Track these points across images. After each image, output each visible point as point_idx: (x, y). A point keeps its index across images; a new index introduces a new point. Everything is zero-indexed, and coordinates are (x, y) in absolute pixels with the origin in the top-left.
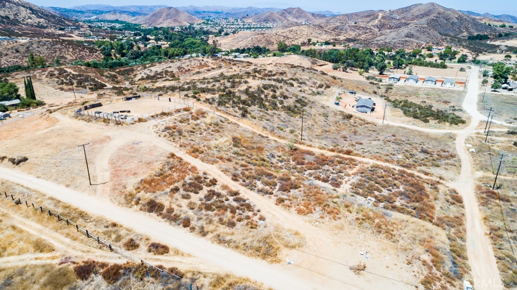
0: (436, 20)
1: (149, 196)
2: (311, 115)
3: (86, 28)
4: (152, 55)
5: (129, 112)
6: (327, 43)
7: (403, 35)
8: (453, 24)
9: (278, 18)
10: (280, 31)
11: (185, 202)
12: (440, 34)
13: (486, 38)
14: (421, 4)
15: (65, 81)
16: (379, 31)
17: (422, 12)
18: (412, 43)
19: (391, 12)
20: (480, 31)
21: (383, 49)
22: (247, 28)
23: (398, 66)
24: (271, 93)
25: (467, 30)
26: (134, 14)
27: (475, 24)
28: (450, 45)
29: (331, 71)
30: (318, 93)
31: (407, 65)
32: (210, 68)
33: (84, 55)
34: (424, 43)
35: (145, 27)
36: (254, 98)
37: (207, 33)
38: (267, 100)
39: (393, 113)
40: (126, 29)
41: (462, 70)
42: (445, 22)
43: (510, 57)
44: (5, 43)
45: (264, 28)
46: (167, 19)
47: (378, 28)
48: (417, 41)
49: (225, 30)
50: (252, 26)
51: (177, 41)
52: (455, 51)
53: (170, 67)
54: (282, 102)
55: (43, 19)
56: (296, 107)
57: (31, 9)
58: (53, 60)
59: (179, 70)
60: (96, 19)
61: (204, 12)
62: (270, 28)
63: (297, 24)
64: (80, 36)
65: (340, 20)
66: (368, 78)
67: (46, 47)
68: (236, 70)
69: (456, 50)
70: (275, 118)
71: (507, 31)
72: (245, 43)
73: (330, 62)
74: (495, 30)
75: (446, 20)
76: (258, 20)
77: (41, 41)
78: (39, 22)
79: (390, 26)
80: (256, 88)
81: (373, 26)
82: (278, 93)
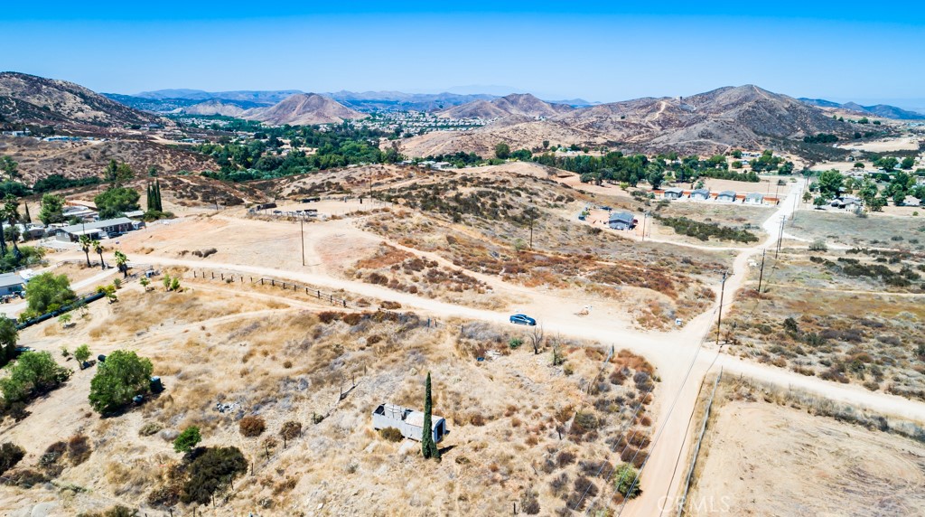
0: (753, 111)
1: (371, 271)
2: (544, 227)
3: (173, 126)
4: (295, 165)
5: (316, 211)
6: (574, 148)
7: (695, 133)
8: (781, 118)
9: (494, 110)
10: (498, 130)
11: (408, 277)
12: (755, 132)
13: (833, 139)
14: (732, 87)
15: (184, 194)
16: (662, 130)
17: (734, 100)
18: (710, 145)
19: (684, 101)
20: (825, 129)
21: (664, 156)
22: (442, 127)
23: (684, 178)
24: (490, 202)
25: (804, 127)
26: (245, 105)
27: (816, 118)
28: (769, 150)
29: (577, 185)
30: (556, 206)
31: (698, 178)
32: (394, 178)
33: (189, 164)
34: (729, 147)
35: (267, 125)
36: (469, 205)
37: (375, 134)
38: (485, 209)
39: (661, 231)
40: (238, 129)
41: (780, 183)
42: (768, 114)
43: (863, 166)
44: (69, 144)
45: (470, 126)
46: (304, 113)
47: (660, 125)
48: (718, 144)
49: (405, 130)
50: (450, 124)
51: (328, 146)
52: (776, 158)
53: (334, 177)
54: (504, 212)
55: (102, 113)
56: (524, 218)
57: (82, 96)
58: (142, 172)
59: (348, 181)
60: (181, 112)
61: (365, 101)
62: (481, 126)
63: (526, 120)
64: (168, 139)
65: (598, 113)
66: (633, 194)
67: (130, 151)
68: (433, 180)
69: (778, 156)
70: (497, 227)
71: (868, 129)
72: (442, 148)
73: (578, 172)
74: (850, 127)
75: (770, 112)
76: (460, 114)
77: (123, 143)
78: (96, 117)
79: (680, 121)
80: (469, 195)
81: (652, 122)
82: (499, 202)
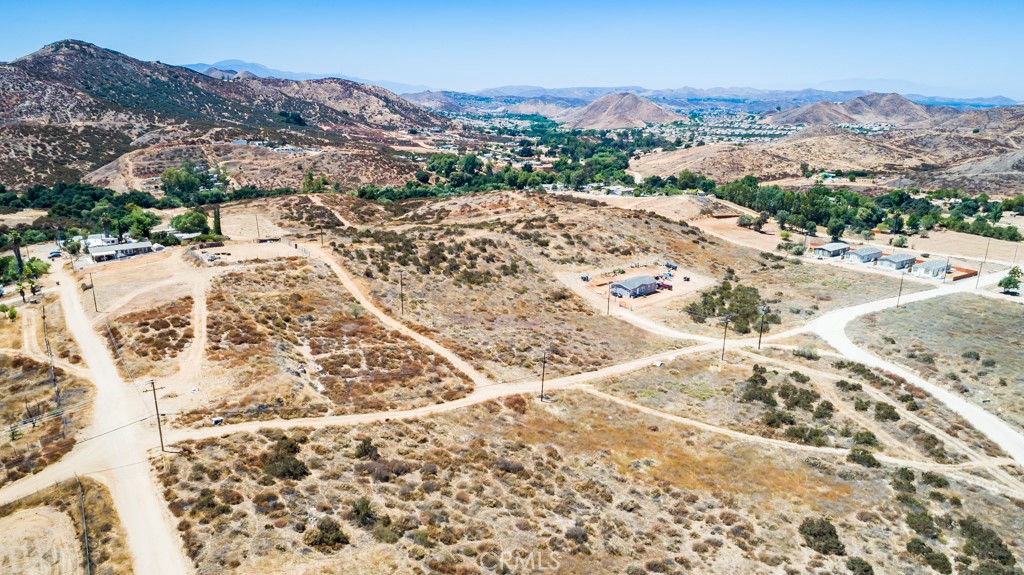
23: (898, 228)
26: (571, 103)
55: (398, 116)
56: (487, 274)
57: (386, 100)
66: (781, 246)
67: (339, 163)
78: (391, 120)
